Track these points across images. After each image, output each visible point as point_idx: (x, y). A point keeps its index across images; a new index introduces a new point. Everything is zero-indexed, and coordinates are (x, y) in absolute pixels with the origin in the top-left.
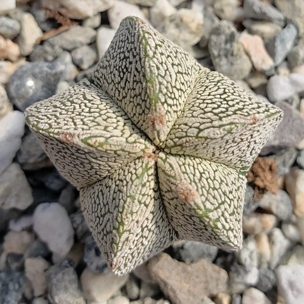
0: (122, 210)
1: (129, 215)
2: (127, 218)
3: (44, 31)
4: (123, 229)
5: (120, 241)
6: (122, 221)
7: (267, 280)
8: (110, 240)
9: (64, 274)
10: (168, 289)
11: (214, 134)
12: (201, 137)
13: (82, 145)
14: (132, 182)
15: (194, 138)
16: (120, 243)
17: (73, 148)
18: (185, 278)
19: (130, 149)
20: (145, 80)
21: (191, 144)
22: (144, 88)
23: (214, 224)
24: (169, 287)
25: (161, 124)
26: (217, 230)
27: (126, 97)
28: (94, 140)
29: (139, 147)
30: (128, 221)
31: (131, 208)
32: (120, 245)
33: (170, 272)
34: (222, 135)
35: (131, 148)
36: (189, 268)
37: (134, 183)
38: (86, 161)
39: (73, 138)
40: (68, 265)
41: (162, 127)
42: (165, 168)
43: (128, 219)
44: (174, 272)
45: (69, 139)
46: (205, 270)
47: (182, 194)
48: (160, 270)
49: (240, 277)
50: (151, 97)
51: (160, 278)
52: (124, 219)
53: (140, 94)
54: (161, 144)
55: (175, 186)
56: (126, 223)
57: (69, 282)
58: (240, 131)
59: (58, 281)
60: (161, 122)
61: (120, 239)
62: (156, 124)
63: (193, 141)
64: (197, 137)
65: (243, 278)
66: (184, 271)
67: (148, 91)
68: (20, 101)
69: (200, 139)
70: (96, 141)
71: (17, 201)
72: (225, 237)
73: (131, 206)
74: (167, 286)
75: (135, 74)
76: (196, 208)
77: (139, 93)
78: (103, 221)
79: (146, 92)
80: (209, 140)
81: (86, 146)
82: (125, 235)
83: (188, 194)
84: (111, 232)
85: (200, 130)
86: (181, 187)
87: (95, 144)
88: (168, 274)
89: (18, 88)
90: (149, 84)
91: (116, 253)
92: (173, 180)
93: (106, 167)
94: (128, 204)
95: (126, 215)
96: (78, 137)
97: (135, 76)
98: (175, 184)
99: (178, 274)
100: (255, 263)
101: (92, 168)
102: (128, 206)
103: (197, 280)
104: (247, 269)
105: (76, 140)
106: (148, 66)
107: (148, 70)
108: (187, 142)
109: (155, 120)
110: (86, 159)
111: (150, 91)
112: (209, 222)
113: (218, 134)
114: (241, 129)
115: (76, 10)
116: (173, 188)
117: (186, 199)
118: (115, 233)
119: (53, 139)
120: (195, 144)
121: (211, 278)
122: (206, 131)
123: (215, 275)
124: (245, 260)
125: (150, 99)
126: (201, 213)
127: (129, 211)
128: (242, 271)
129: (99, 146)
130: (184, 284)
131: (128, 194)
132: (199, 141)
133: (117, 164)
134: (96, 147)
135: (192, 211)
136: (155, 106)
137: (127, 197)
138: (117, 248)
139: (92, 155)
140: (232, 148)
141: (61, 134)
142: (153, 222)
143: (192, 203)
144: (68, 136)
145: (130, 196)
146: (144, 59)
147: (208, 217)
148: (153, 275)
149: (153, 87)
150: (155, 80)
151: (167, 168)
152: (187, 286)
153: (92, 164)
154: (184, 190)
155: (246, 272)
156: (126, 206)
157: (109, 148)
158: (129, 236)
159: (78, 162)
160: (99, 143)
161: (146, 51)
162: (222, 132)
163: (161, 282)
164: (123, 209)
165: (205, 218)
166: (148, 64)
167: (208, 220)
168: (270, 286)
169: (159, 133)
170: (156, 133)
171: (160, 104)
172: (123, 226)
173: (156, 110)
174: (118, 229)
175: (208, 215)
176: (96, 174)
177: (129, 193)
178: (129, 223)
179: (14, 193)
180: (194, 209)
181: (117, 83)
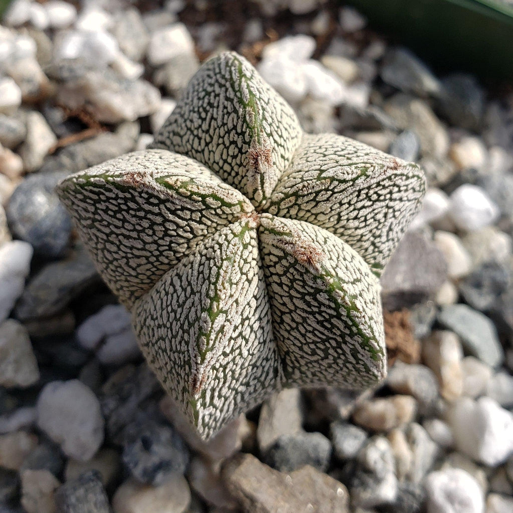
0: (215, 279)
1: (227, 285)
2: (224, 288)
3: (59, 137)
4: (218, 307)
5: (212, 328)
6: (216, 294)
7: (410, 497)
8: (195, 334)
9: (87, 491)
10: (257, 509)
11: (344, 173)
12: (325, 178)
13: (157, 186)
14: (229, 242)
15: (314, 181)
16: (212, 334)
17: (143, 195)
18: (283, 494)
19: (224, 195)
20: (242, 106)
21: (310, 191)
22: (241, 116)
23: (351, 302)
24: (259, 505)
25: (266, 163)
26: (355, 313)
27: (211, 142)
28: (174, 178)
29: (236, 196)
30: (225, 293)
31: (229, 274)
32: (213, 336)
33: (259, 481)
34: (354, 176)
35: (226, 194)
36: (288, 478)
37: (232, 242)
38: (159, 220)
39: (143, 178)
40: (92, 478)
41: (268, 168)
42: (275, 225)
43: (225, 291)
44: (265, 482)
45: (138, 179)
46: (313, 483)
47: (302, 254)
48: (242, 478)
49: (369, 491)
50: (252, 125)
51: (243, 491)
52: (220, 291)
53: (235, 127)
54: (264, 202)
55: (292, 245)
56: (223, 297)
57: (95, 504)
58: (377, 175)
59: (78, 499)
60: (267, 160)
61: (212, 324)
62: (260, 162)
63: (314, 184)
64: (319, 178)
65: (373, 491)
66: (281, 482)
67: (247, 118)
68: (24, 225)
69: (323, 181)
70: (177, 180)
71: (17, 371)
72: (367, 326)
73: (229, 271)
74: (256, 504)
75: (226, 106)
76: (324, 273)
77: (232, 127)
78: (181, 314)
79: (245, 121)
80: (336, 183)
81: (163, 188)
82: (221, 319)
83: (311, 253)
84: (198, 319)
85: (322, 171)
86: (301, 245)
87: (175, 183)
88: (255, 485)
89: (22, 207)
90: (248, 109)
91: (205, 353)
92: (288, 238)
93: (186, 232)
94: (225, 269)
95: (223, 284)
96: (151, 175)
97: (225, 107)
98: (292, 243)
99: (271, 486)
100: (391, 467)
101: (166, 233)
102: (225, 272)
103: (301, 498)
104: (380, 475)
105: (148, 180)
106: (246, 87)
107: (246, 91)
108: (304, 186)
109: (258, 156)
110: (160, 214)
111: (250, 117)
112: (343, 298)
113: (348, 174)
114: (379, 174)
115: (109, 109)
116: (289, 248)
117: (309, 261)
118: (205, 316)
119: (111, 187)
120: (317, 189)
121: (323, 495)
122: (330, 170)
123: (328, 492)
124: (375, 463)
125: (250, 128)
126: (331, 281)
127: (227, 278)
128: (370, 481)
129: (181, 187)
130: (282, 503)
131: (224, 257)
132: (322, 183)
133: (202, 226)
134: (177, 188)
135: (319, 281)
136: (258, 135)
137: (222, 260)
138: (208, 344)
139: (169, 205)
140: (364, 210)
141: (126, 175)
142: (257, 316)
143: (318, 266)
144: (135, 176)
145: (228, 259)
146: (238, 81)
147: (342, 289)
148: (232, 487)
149: (254, 110)
150: (257, 103)
151: (277, 225)
152: (287, 506)
153: (167, 225)
154: (305, 248)
155: (378, 481)
156: (222, 272)
157: (195, 190)
158: (226, 324)
159: (146, 224)
160: (182, 183)
161: (240, 72)
162: (355, 171)
163: (244, 498)
164: (217, 279)
165: (337, 291)
166: (246, 84)
167: (342, 294)
168: (415, 505)
169: (263, 179)
170: (259, 177)
171: (265, 135)
172: (218, 301)
173: (259, 142)
174: (209, 310)
175: (342, 285)
176: (170, 249)
177: (226, 254)
178: (227, 298)
179: (12, 357)
180: (321, 277)
181: (196, 129)
